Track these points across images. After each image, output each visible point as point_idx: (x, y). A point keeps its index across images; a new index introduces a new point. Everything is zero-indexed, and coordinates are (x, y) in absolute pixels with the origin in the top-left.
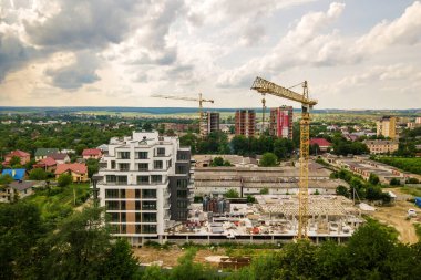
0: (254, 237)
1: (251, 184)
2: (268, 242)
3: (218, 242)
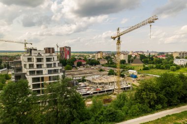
0: (99, 92)
1: (76, 76)
2: (104, 93)
3: (86, 96)
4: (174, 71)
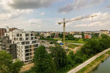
4: (77, 41)
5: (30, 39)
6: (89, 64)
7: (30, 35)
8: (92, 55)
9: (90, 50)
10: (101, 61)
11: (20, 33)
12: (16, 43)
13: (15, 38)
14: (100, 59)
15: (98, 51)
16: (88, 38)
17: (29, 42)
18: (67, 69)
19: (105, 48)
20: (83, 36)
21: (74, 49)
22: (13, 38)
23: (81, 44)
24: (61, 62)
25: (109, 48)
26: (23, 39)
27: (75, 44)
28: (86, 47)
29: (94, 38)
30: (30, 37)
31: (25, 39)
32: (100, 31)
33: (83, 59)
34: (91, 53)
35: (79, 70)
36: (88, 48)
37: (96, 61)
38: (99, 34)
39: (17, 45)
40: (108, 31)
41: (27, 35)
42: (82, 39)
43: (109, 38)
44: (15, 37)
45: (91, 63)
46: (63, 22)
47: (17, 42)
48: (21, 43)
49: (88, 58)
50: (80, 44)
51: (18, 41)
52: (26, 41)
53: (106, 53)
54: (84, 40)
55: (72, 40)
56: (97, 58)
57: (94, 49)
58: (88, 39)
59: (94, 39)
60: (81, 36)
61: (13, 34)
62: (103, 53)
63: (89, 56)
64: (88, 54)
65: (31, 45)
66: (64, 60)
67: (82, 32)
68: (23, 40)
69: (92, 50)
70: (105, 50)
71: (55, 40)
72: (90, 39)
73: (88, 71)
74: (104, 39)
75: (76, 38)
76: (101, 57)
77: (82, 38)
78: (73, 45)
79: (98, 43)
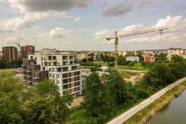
4: (132, 66)
5: (69, 63)
6: (157, 100)
7: (69, 58)
8: (160, 87)
9: (157, 80)
10: (175, 95)
11: (53, 54)
12: (48, 70)
13: (46, 63)
14: (173, 92)
15: (169, 82)
16: (150, 62)
17: (67, 67)
18: (128, 106)
19: (179, 77)
20: (142, 59)
21: (130, 79)
22: (43, 62)
23: (140, 71)
24: (120, 95)
25: (185, 77)
26: (58, 63)
27: (130, 71)
28: (151, 75)
29: (160, 61)
30: (69, 60)
31: (61, 64)
32: (169, 49)
33: (148, 92)
34: (159, 84)
35: (144, 107)
36: (154, 76)
37: (167, 96)
38: (167, 54)
39: (50, 73)
40: (181, 49)
41: (64, 58)
42: (140, 64)
43: (184, 62)
44: (46, 61)
45: (160, 97)
46: (114, 37)
47: (50, 69)
48: (56, 70)
49: (155, 91)
50: (138, 71)
51: (50, 67)
52: (64, 66)
53: (180, 84)
54: (144, 65)
55: (123, 65)
56: (168, 91)
57: (163, 79)
58: (149, 64)
59: (160, 63)
60: (138, 59)
61: (44, 56)
62: (177, 85)
63: (156, 89)
64: (155, 85)
65: (70, 73)
66: (124, 92)
67: (139, 52)
68: (58, 65)
69: (160, 79)
70: (179, 79)
71: (96, 65)
72: (153, 64)
73: (157, 108)
74: (177, 63)
75: (130, 61)
76: (174, 89)
77: (140, 62)
78: (128, 72)
79: (168, 70)
